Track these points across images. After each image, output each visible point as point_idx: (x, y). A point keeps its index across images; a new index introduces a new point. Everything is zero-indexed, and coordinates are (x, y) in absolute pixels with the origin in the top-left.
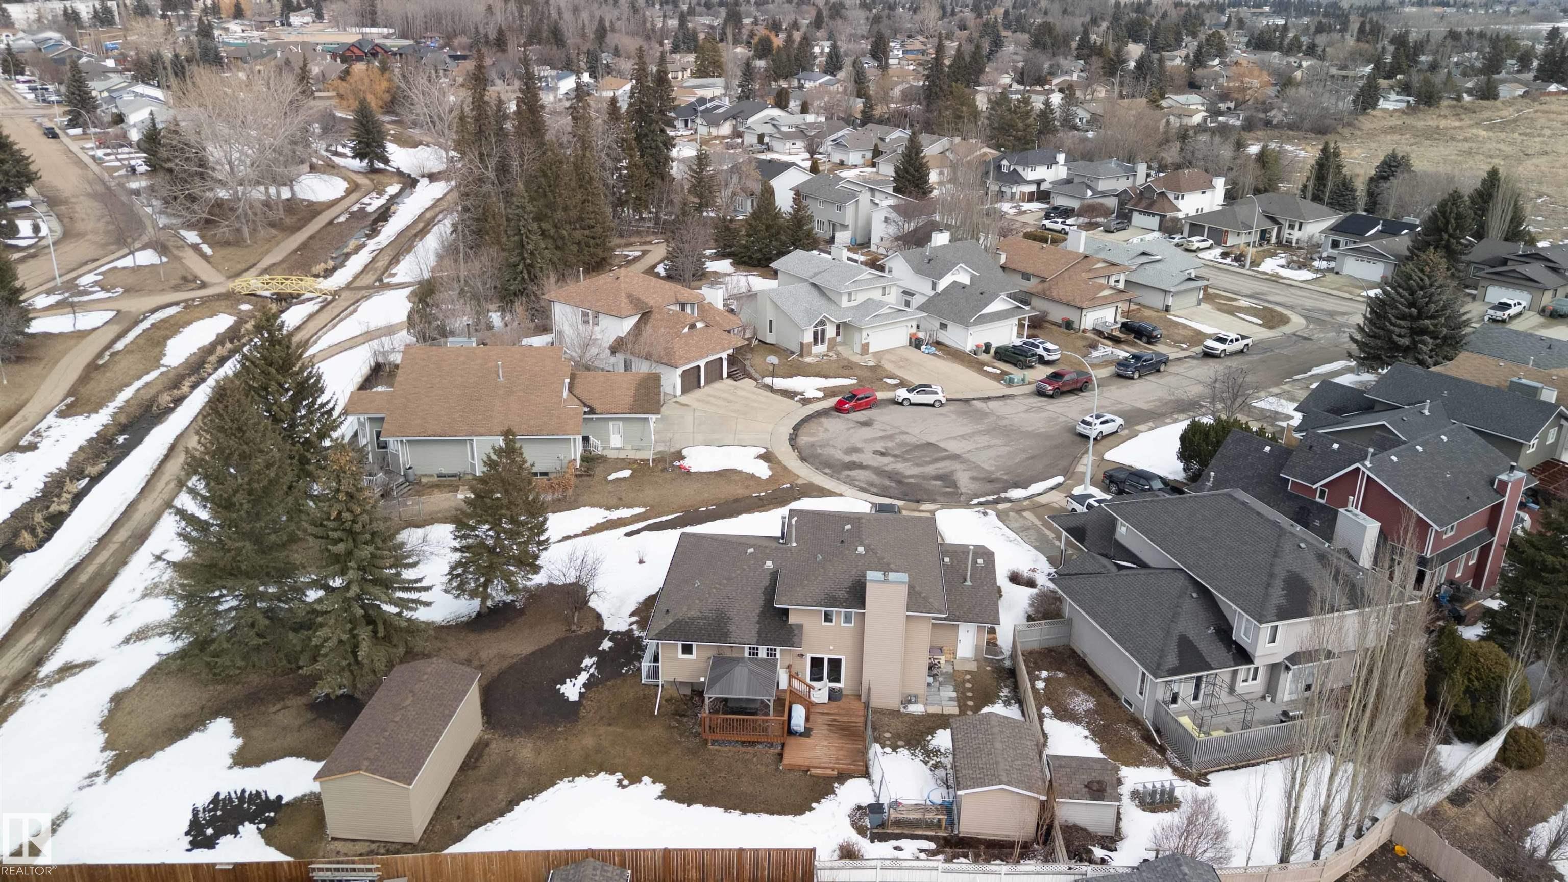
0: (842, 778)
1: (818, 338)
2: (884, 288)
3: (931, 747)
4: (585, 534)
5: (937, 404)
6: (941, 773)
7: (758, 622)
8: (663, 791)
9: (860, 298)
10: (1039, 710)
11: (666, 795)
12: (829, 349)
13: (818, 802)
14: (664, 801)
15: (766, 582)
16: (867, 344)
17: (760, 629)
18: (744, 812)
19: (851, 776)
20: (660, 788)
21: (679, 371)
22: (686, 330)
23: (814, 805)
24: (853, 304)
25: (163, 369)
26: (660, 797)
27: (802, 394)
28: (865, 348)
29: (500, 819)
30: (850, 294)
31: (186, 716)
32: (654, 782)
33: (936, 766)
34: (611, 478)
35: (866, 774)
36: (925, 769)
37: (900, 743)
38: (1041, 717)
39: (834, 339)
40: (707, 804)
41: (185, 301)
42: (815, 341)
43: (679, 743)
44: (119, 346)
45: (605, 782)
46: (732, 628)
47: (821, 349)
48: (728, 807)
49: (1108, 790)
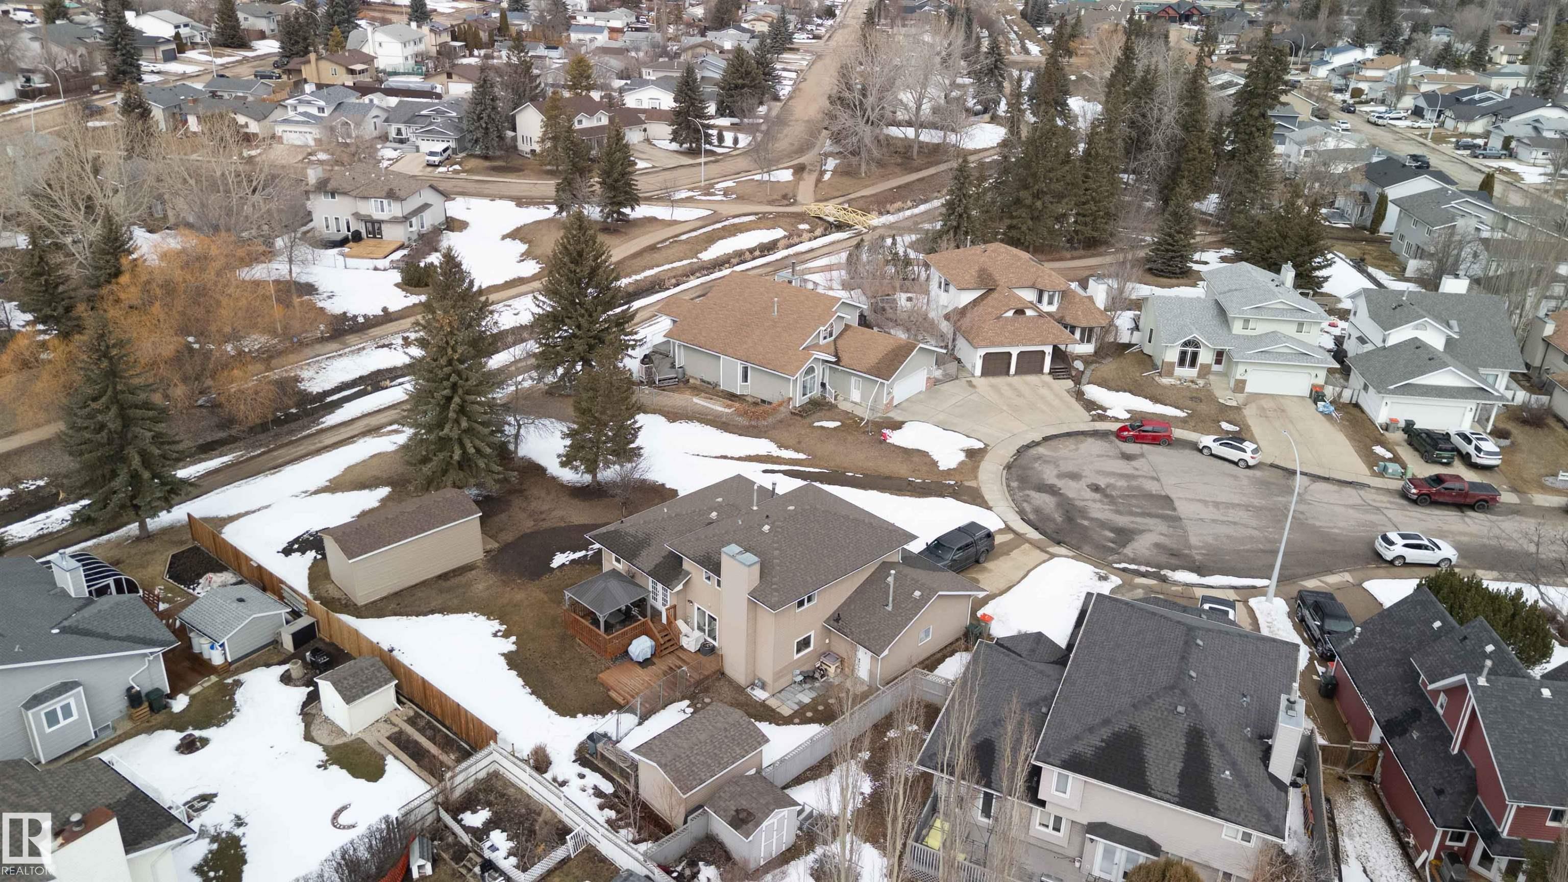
1: (1188, 358)
2: (1301, 324)
4: (740, 459)
5: (1242, 464)
8: (511, 652)
9: (1261, 328)
11: (512, 660)
12: (1200, 376)
13: (585, 715)
14: (502, 658)
16: (1244, 382)
18: (533, 693)
19: (634, 711)
20: (511, 648)
21: (982, 352)
22: (1010, 314)
23: (580, 715)
24: (1248, 332)
25: (695, 260)
26: (503, 655)
27: (1105, 409)
28: (1240, 386)
30: (1247, 321)
31: (378, 478)
32: (514, 643)
34: (816, 424)
35: (644, 718)
39: (1209, 366)
40: (520, 675)
41: (764, 213)
42: (1182, 362)
44: (684, 237)
45: (492, 626)
46: (644, 553)
47: (1187, 372)
48: (527, 683)
49: (750, 825)
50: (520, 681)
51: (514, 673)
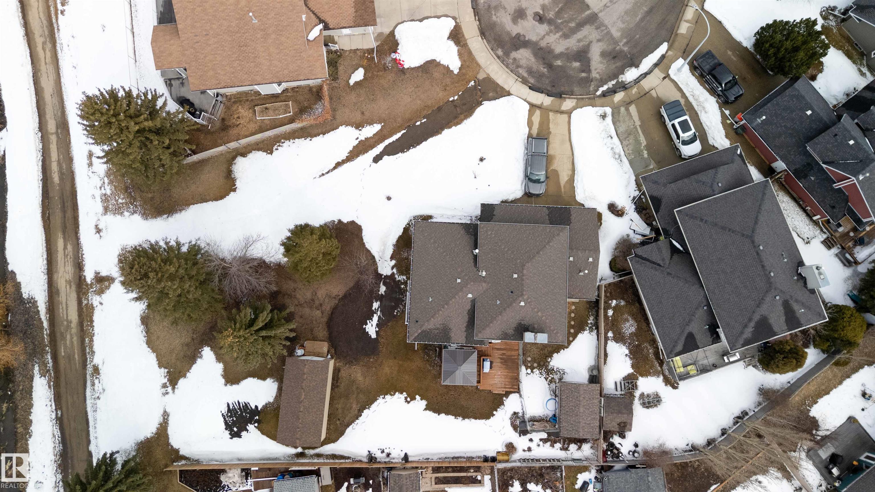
0: (507, 394)
3: (550, 367)
6: (553, 386)
7: (466, 331)
8: (426, 405)
10: (606, 334)
11: (428, 408)
13: (496, 410)
14: (428, 411)
15: (468, 307)
17: (467, 335)
18: (464, 418)
19: (511, 392)
20: (424, 403)
23: (495, 413)
26: (425, 409)
29: (357, 421)
32: (421, 399)
33: (551, 382)
34: (351, 82)
35: (518, 391)
36: (545, 383)
37: (535, 365)
38: (606, 339)
40: (447, 413)
43: (429, 371)
45: (399, 398)
46: (452, 335)
48: (456, 415)
49: (628, 426)
50: (451, 418)
51: (443, 415)
